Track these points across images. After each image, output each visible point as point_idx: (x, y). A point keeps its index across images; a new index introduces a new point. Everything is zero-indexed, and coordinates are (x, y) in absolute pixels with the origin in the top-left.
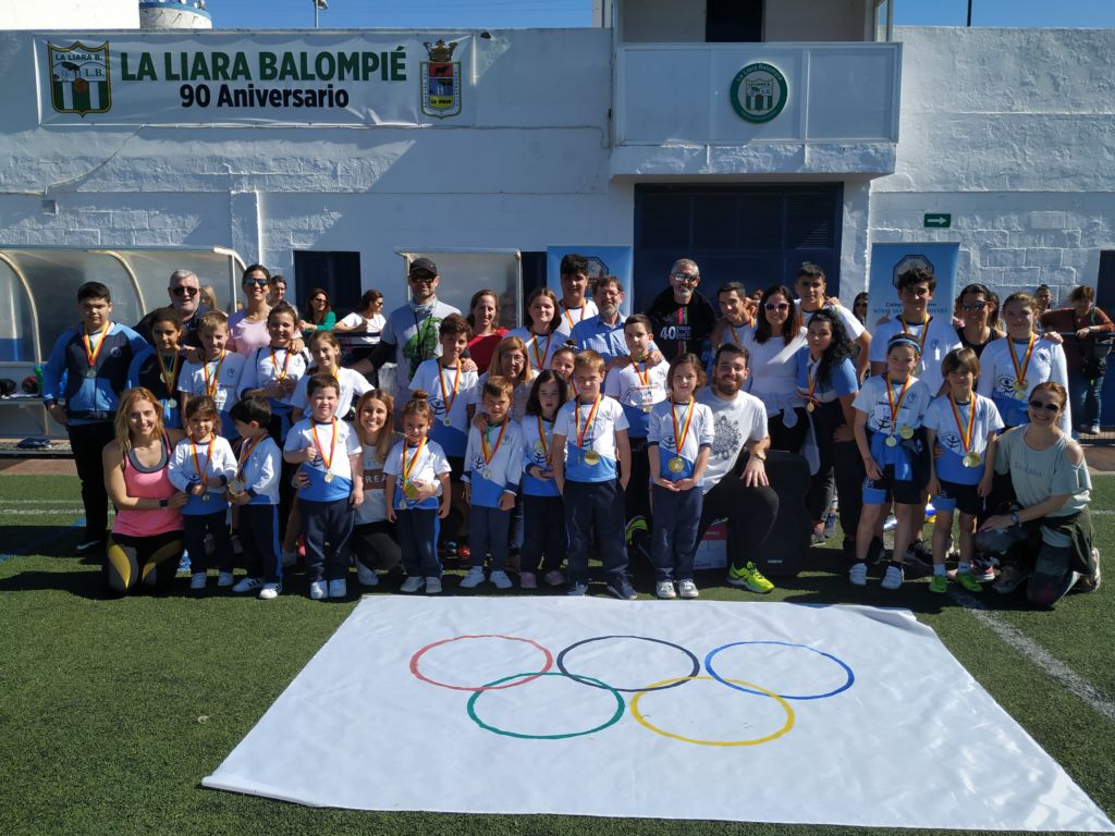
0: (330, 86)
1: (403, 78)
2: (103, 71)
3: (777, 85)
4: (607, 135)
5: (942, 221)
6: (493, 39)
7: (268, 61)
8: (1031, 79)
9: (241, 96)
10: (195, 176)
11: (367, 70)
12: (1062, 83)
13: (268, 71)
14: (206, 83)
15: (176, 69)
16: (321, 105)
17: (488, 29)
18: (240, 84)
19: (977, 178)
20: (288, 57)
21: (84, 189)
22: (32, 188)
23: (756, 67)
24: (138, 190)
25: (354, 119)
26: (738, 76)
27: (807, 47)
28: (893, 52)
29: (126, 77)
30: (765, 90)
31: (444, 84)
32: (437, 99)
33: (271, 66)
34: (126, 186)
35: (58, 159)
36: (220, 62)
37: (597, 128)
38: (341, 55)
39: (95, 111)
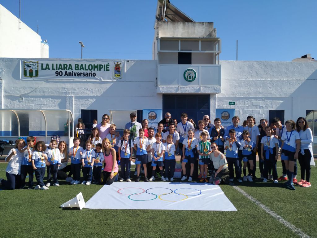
0: (92, 72)
1: (109, 70)
2: (37, 67)
3: (194, 73)
4: (156, 83)
5: (233, 103)
6: (130, 62)
7: (77, 66)
8: (251, 72)
9: (70, 74)
10: (58, 92)
11: (100, 68)
12: (258, 73)
13: (77, 68)
14: (62, 71)
15: (55, 67)
16: (89, 76)
17: (129, 60)
18: (70, 71)
19: (240, 94)
20: (82, 65)
21: (30, 95)
22: (17, 94)
23: (189, 70)
24: (44, 95)
25: (98, 79)
26: (185, 72)
27: (200, 65)
28: (219, 67)
29: (42, 69)
30: (191, 74)
31: (118, 72)
32: (117, 75)
33: (78, 67)
34: (41, 94)
35: (24, 88)
36: (65, 66)
37: (154, 82)
38: (94, 65)
39: (34, 77)
